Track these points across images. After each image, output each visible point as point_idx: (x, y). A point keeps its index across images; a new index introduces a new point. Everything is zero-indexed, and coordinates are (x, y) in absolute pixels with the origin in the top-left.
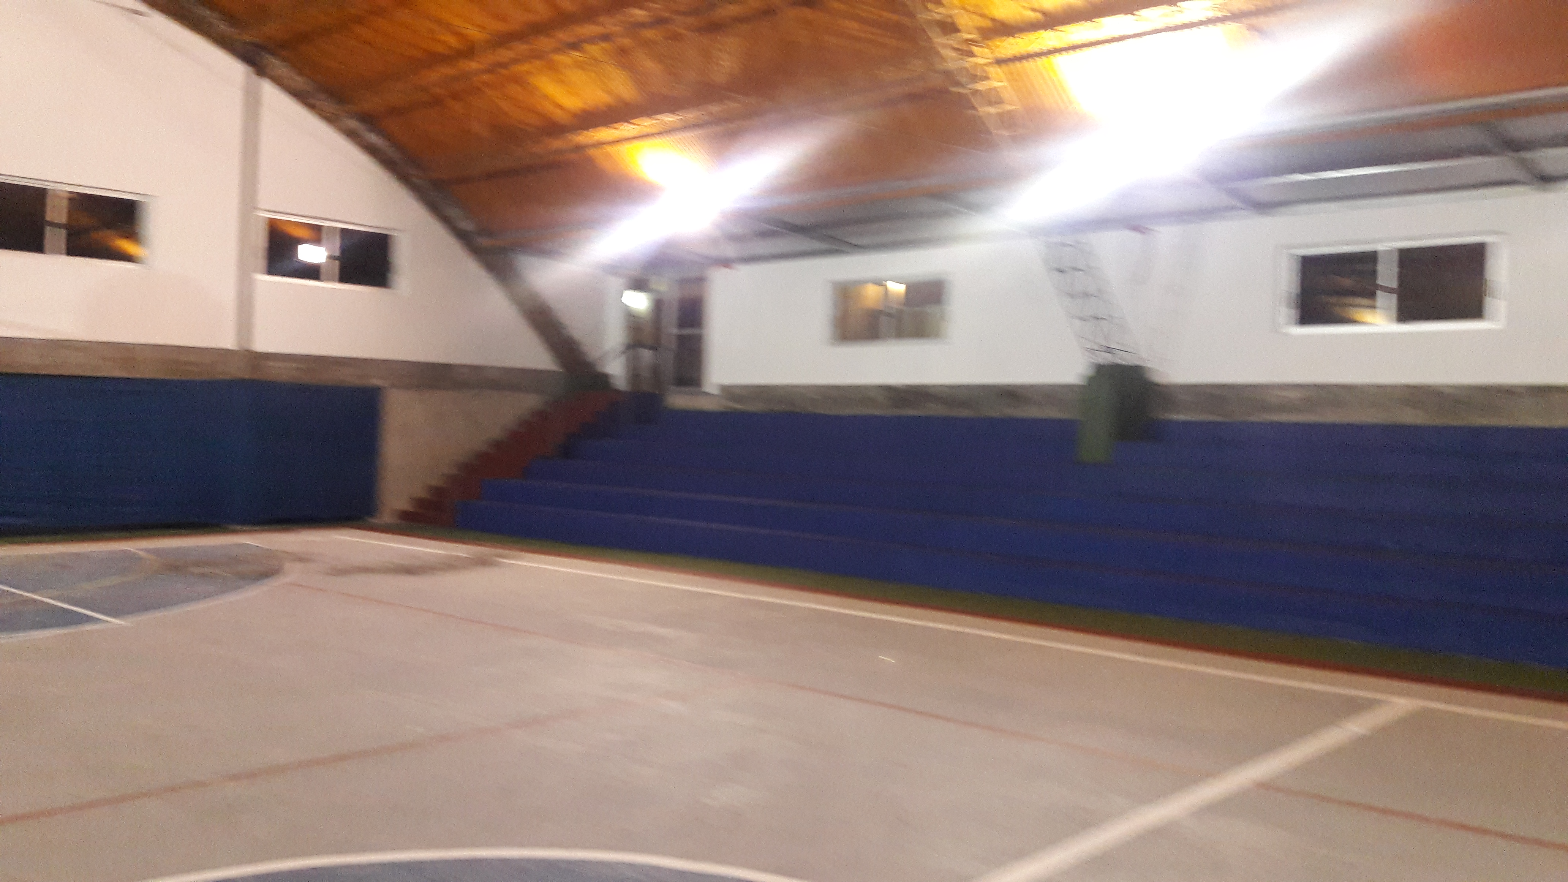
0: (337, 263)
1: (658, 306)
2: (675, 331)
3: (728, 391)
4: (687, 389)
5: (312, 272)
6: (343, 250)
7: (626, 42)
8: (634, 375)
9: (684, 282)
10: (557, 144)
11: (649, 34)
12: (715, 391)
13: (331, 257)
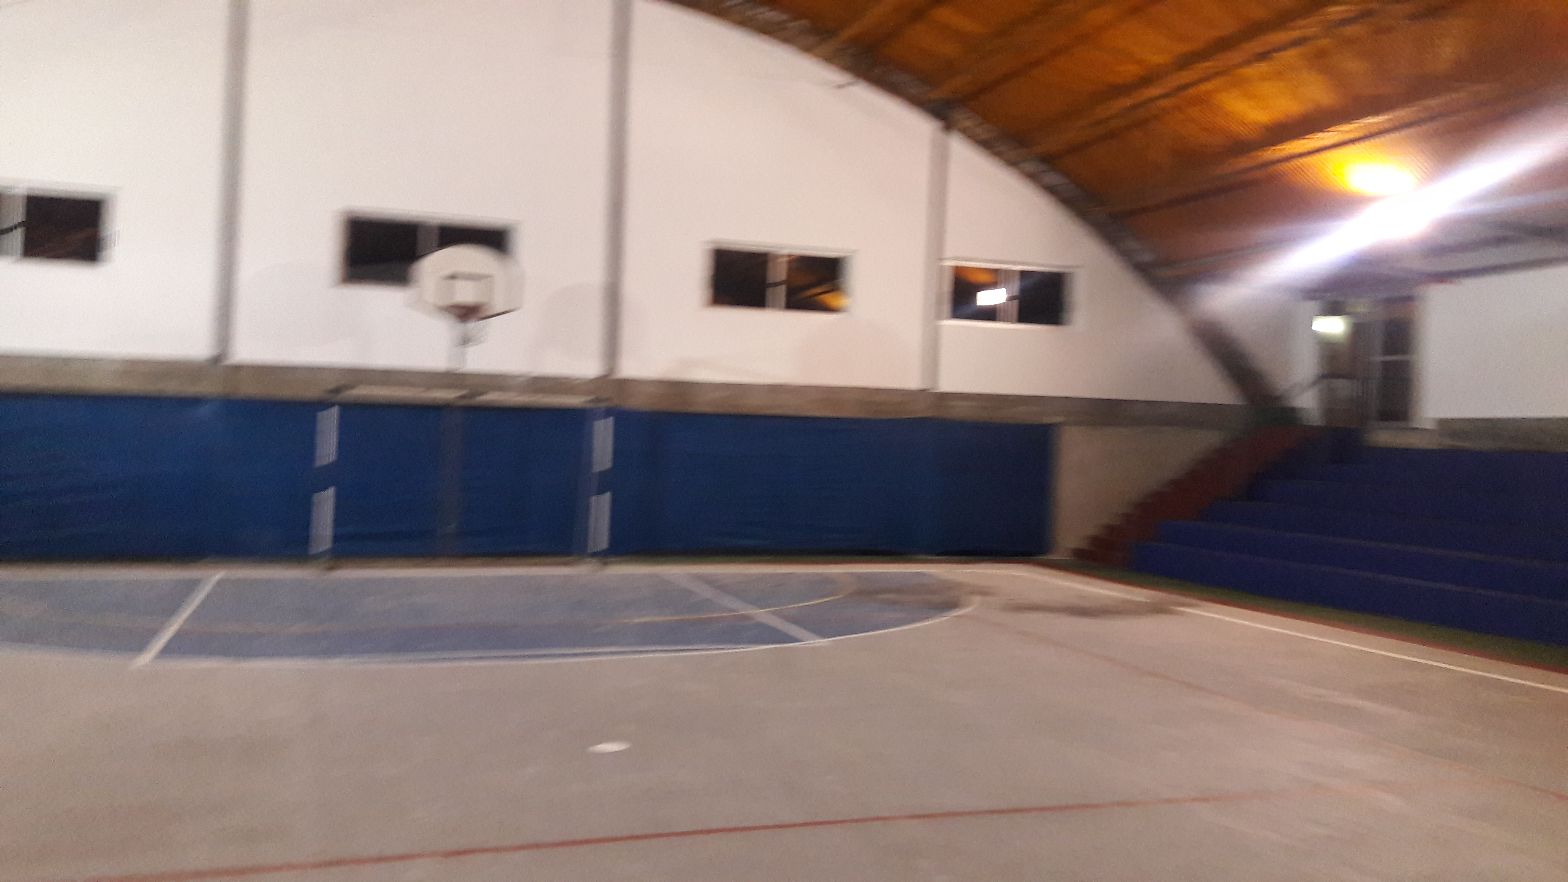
0: (1016, 302)
1: (1358, 331)
2: (1379, 359)
3: (1447, 426)
4: (1395, 424)
5: (990, 314)
6: (1023, 290)
7: (1324, 42)
8: (1329, 410)
9: (1390, 301)
10: (1243, 162)
11: (1350, 30)
12: (1429, 426)
13: (1010, 299)
